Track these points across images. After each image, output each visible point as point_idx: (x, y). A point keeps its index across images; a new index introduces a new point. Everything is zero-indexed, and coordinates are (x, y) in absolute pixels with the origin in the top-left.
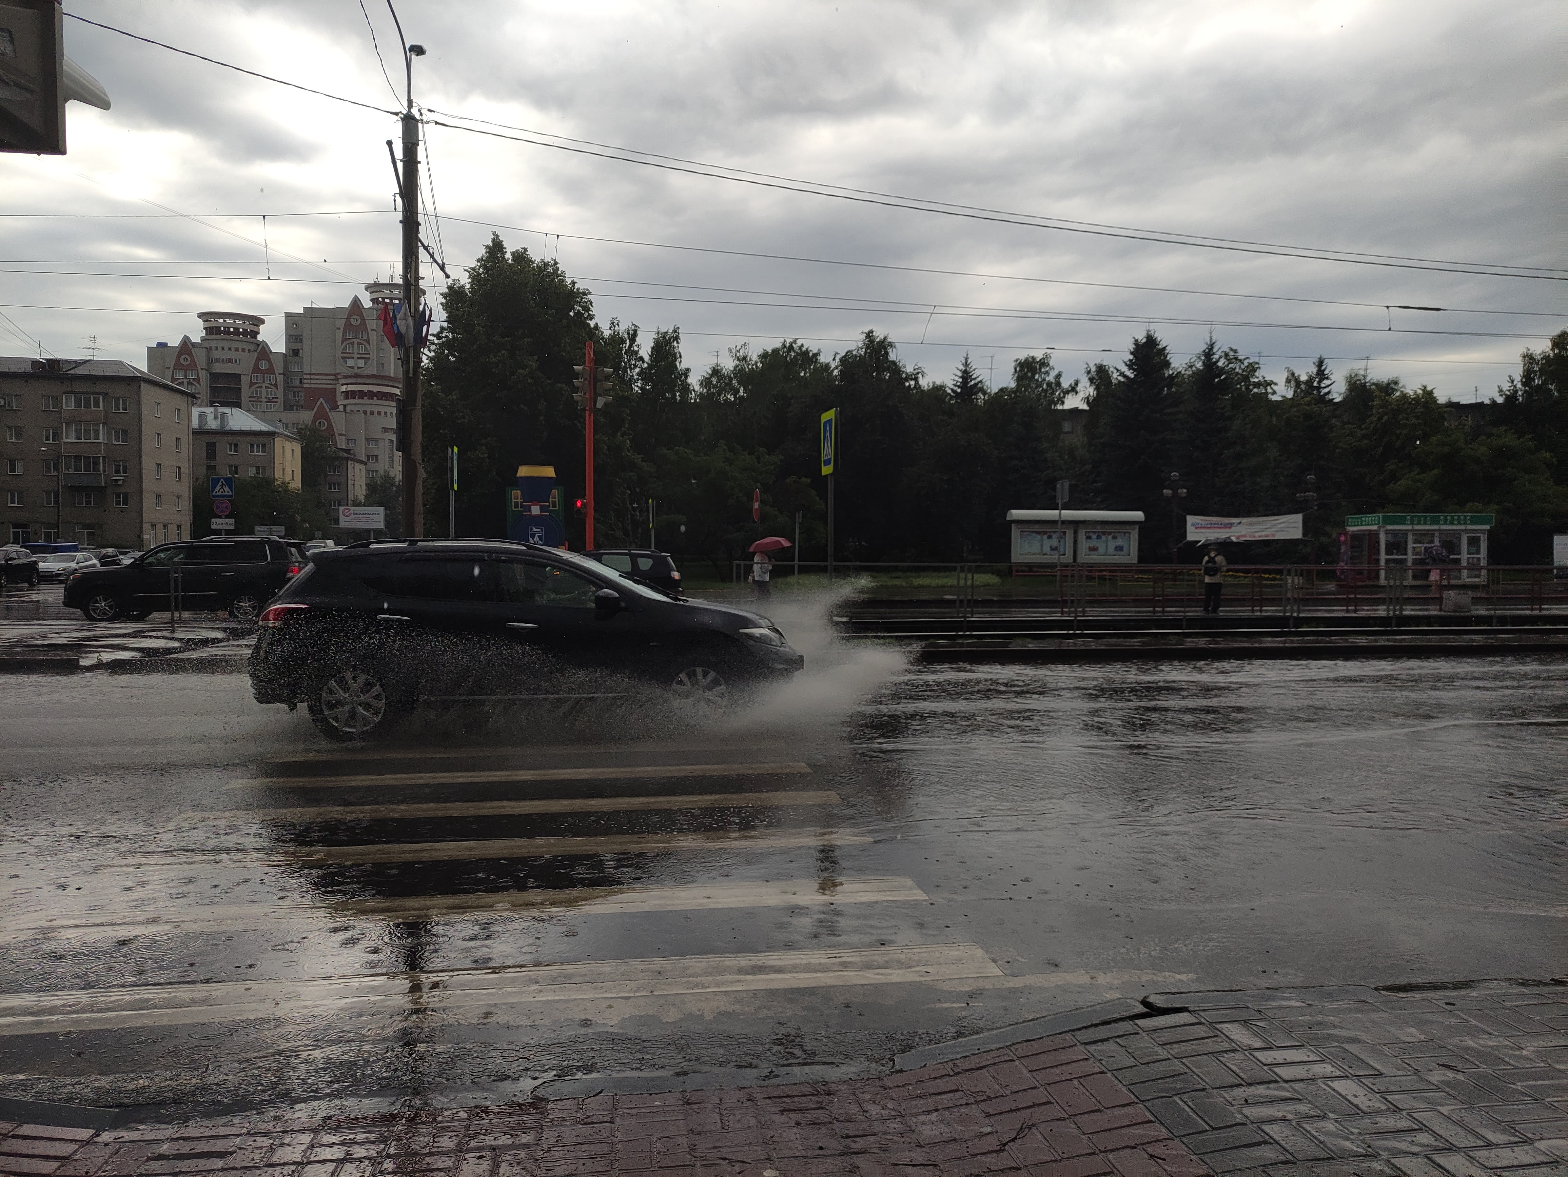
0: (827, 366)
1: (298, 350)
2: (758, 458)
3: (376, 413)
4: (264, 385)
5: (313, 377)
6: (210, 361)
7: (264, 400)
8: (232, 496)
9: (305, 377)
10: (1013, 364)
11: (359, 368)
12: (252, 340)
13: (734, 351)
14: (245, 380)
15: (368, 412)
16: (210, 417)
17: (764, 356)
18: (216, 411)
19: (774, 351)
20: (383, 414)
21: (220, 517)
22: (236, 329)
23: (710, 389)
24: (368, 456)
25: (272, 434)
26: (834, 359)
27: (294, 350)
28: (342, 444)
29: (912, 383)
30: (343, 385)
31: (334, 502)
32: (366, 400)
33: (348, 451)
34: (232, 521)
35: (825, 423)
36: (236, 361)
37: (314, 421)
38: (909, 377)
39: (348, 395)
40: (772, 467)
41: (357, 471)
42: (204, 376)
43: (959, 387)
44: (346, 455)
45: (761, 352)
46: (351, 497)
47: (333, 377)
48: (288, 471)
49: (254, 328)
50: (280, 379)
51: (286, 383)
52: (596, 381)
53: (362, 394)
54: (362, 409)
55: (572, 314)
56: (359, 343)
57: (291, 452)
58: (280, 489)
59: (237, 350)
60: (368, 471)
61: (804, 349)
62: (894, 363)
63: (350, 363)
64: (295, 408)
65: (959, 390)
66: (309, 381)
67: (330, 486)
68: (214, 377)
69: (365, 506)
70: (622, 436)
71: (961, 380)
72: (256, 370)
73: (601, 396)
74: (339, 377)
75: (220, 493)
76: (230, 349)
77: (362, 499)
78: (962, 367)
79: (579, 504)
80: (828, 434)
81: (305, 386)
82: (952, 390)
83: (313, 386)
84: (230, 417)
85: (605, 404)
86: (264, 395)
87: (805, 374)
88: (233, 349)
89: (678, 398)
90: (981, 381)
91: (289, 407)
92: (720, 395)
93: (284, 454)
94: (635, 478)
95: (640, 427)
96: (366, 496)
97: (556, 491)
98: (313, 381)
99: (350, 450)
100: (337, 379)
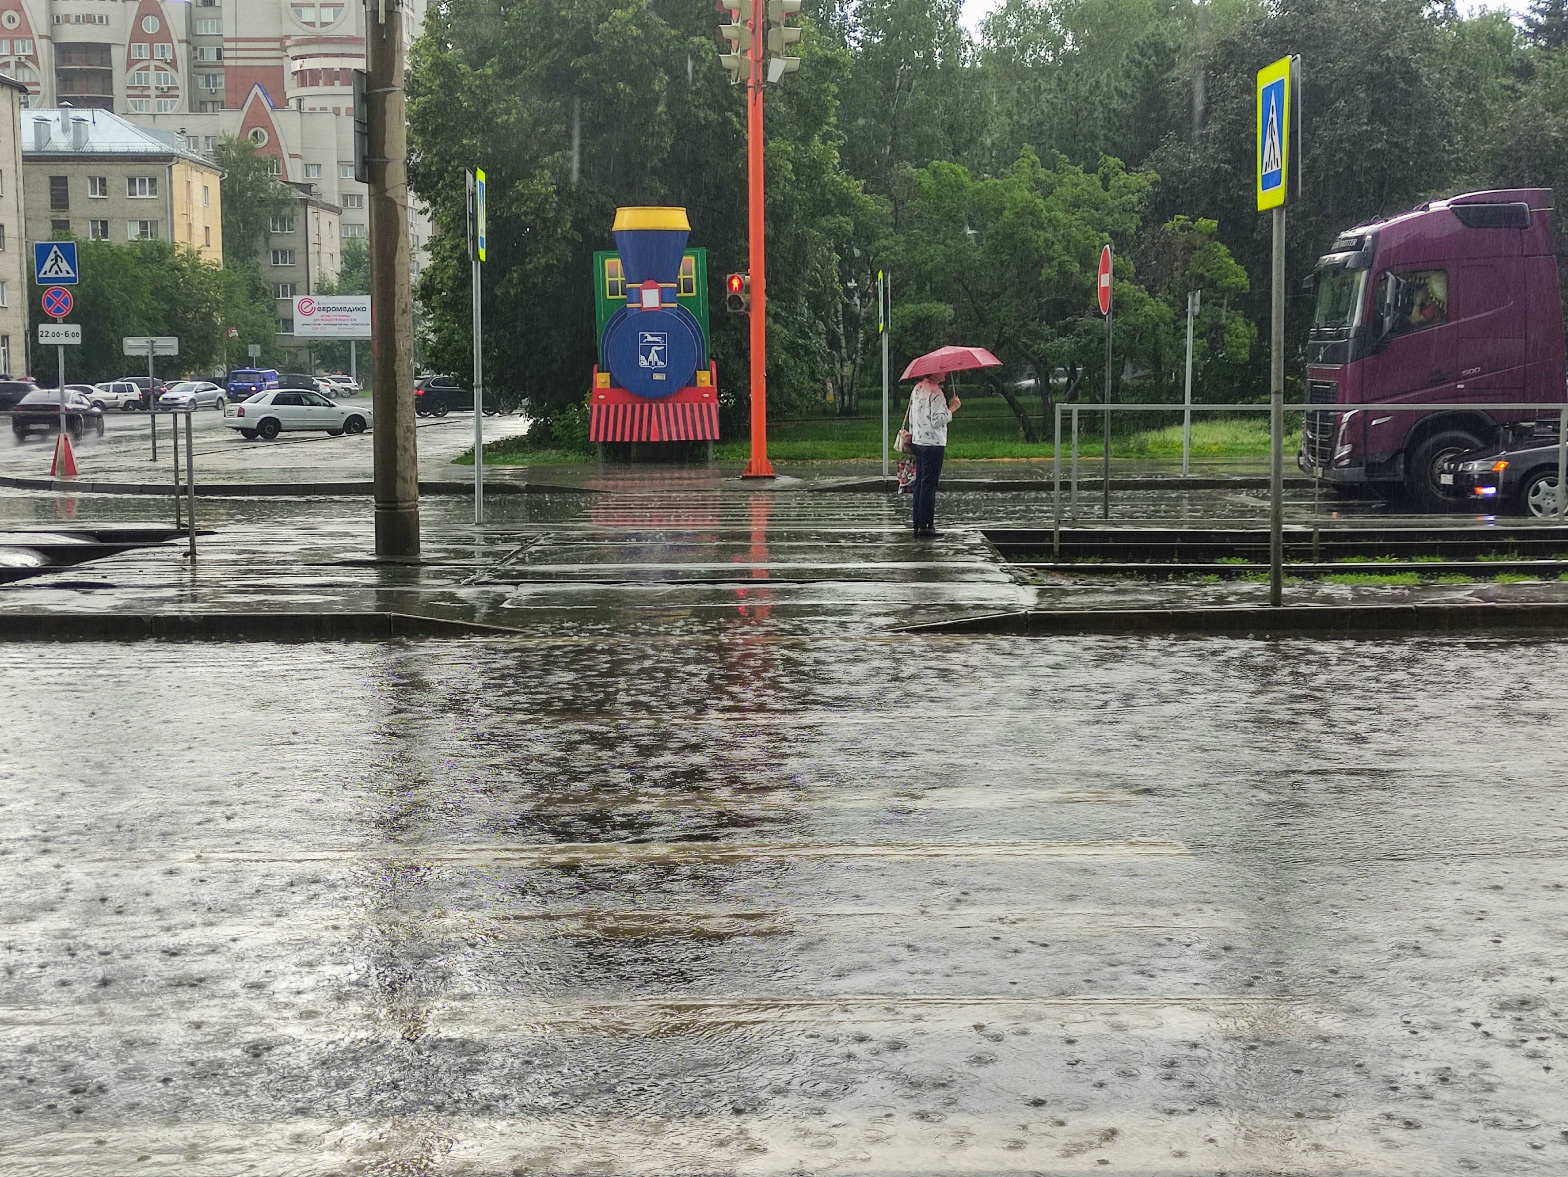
2: (1105, 179)
4: (152, 64)
5: (240, 45)
6: (56, 20)
7: (153, 92)
8: (73, 280)
9: (227, 45)
11: (323, 24)
14: (118, 56)
16: (56, 128)
18: (66, 116)
21: (54, 321)
23: (1003, 38)
24: (345, 197)
25: (166, 159)
28: (295, 174)
30: (295, 58)
31: (285, 286)
33: (306, 188)
34: (76, 328)
35: (1267, 91)
36: (101, 19)
37: (244, 131)
40: (1135, 199)
41: (324, 227)
42: (45, 52)
44: (303, 195)
46: (314, 277)
47: (277, 45)
48: (198, 229)
50: (182, 51)
51: (191, 59)
52: (768, 26)
54: (330, 103)
57: (201, 190)
58: (184, 265)
60: (344, 225)
63: (308, 15)
64: (210, 106)
66: (232, 54)
67: (275, 253)
68: (64, 50)
69: (339, 294)
70: (824, 140)
72: (138, 35)
73: (777, 55)
74: (288, 43)
75: (52, 275)
77: (334, 280)
79: (735, 283)
80: (1273, 116)
81: (227, 63)
83: (241, 63)
84: (91, 127)
85: (787, 74)
86: (153, 83)
89: (939, 60)
91: (198, 105)
92: (1023, 50)
93: (189, 196)
94: (850, 228)
95: (861, 121)
96: (343, 275)
97: (693, 258)
98: (240, 54)
99: (310, 186)
100: (284, 48)
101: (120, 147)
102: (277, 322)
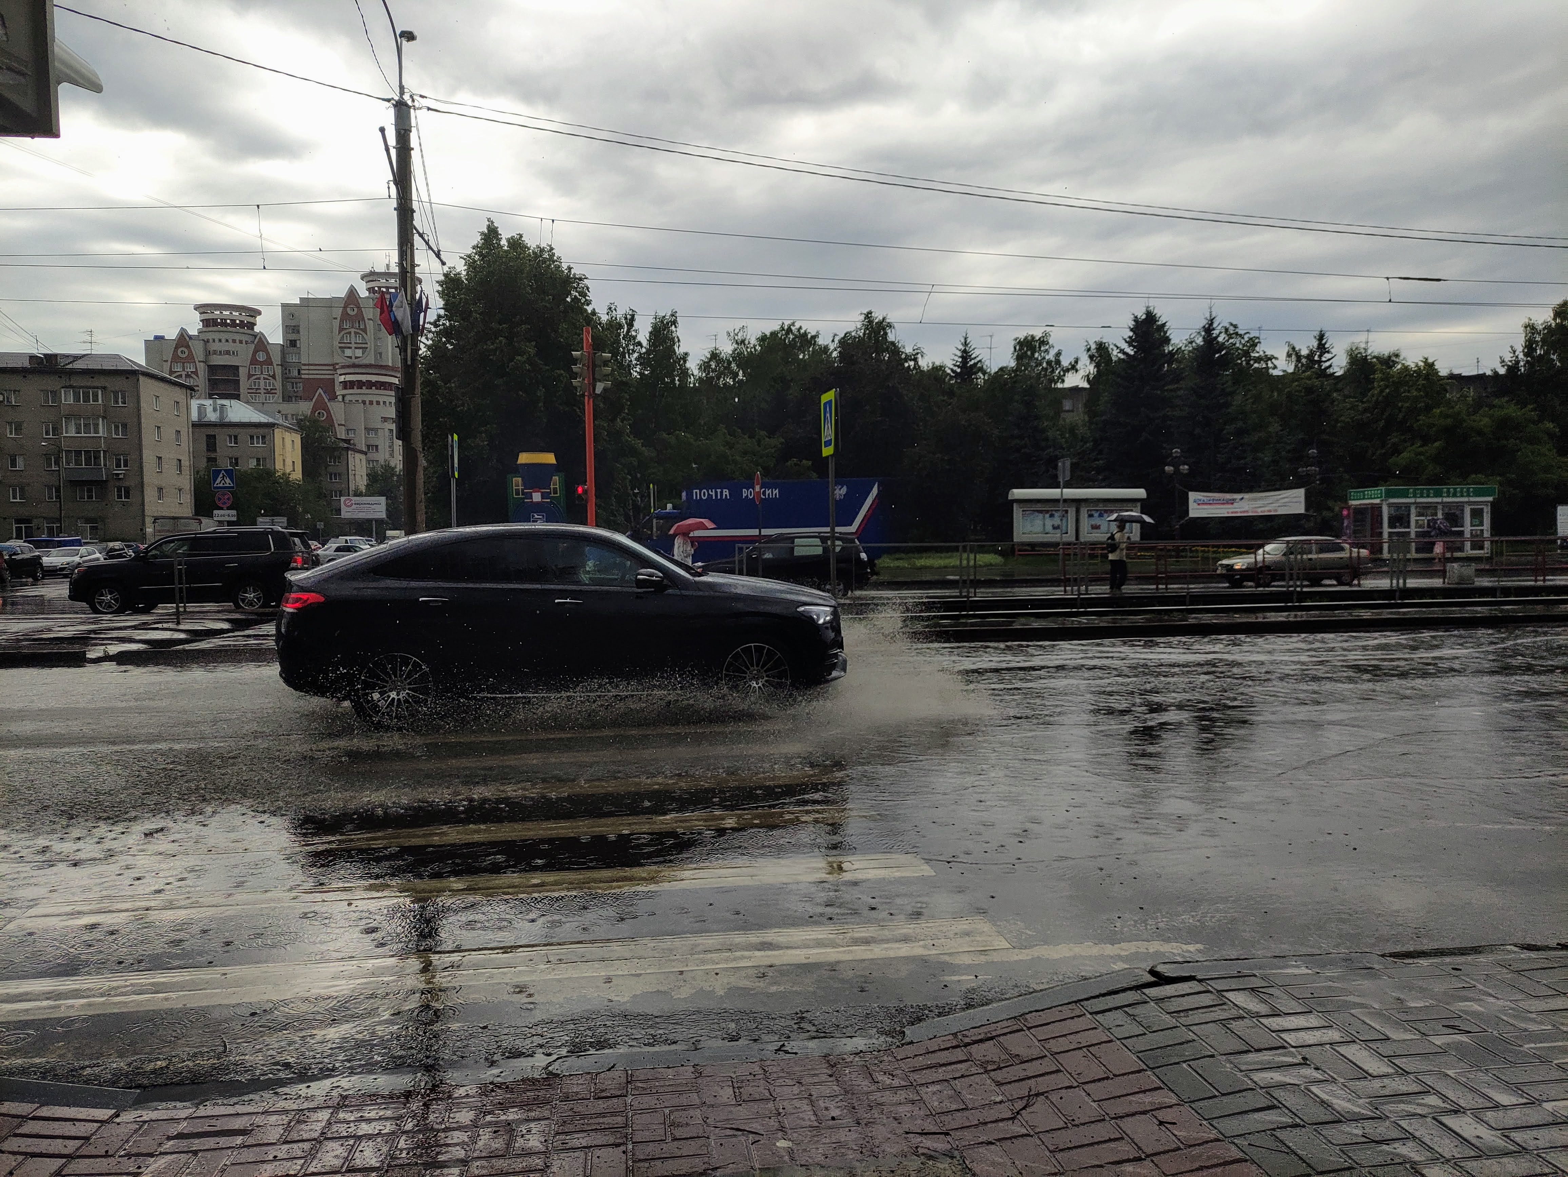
0: (826, 348)
1: (295, 341)
2: (759, 441)
3: (375, 403)
4: (262, 376)
5: (311, 367)
6: (208, 353)
7: (262, 391)
8: (233, 487)
9: (303, 367)
10: (1013, 343)
11: (356, 358)
12: (250, 332)
13: (732, 334)
14: (243, 372)
15: (367, 403)
16: (209, 409)
17: (763, 339)
18: (215, 403)
19: (772, 334)
20: (382, 403)
21: (222, 509)
22: (233, 321)
23: (709, 373)
24: (368, 446)
25: (271, 426)
26: (833, 341)
27: (291, 341)
28: (341, 433)
29: (912, 363)
30: (341, 375)
31: (336, 492)
32: (364, 390)
33: (347, 441)
34: (234, 512)
35: (825, 404)
36: (233, 353)
37: (313, 412)
38: (908, 358)
39: (346, 385)
40: (773, 451)
41: (357, 461)
42: (202, 368)
43: (958, 366)
44: (346, 445)
45: (759, 335)
46: (352, 487)
47: (331, 368)
48: (289, 462)
49: (251, 320)
50: (278, 371)
51: (284, 374)
52: (594, 366)
53: (360, 384)
54: (360, 398)
55: (569, 299)
56: (356, 333)
57: (290, 442)
58: (281, 481)
59: (234, 341)
60: (368, 461)
61: (802, 331)
62: (893, 343)
63: (348, 352)
64: (294, 399)
65: (959, 370)
66: (306, 372)
67: (331, 475)
68: (213, 369)
69: (365, 496)
70: (622, 421)
71: (960, 360)
72: (254, 361)
73: (600, 381)
74: (337, 367)
75: (221, 485)
76: (227, 341)
77: (363, 489)
78: (962, 347)
79: (580, 490)
80: (828, 415)
81: (303, 376)
82: (952, 370)
83: (311, 376)
84: (229, 409)
85: (605, 389)
86: (262, 386)
87: (804, 356)
88: (230, 341)
89: (677, 383)
90: (980, 361)
91: (287, 398)
92: (719, 379)
93: (284, 445)
94: (636, 464)
95: (640, 411)
96: (367, 486)
97: (557, 478)
98: (311, 372)
99: (350, 440)
100: (335, 370)
101: (246, 420)
102: (332, 510)
